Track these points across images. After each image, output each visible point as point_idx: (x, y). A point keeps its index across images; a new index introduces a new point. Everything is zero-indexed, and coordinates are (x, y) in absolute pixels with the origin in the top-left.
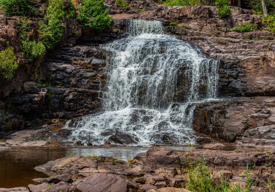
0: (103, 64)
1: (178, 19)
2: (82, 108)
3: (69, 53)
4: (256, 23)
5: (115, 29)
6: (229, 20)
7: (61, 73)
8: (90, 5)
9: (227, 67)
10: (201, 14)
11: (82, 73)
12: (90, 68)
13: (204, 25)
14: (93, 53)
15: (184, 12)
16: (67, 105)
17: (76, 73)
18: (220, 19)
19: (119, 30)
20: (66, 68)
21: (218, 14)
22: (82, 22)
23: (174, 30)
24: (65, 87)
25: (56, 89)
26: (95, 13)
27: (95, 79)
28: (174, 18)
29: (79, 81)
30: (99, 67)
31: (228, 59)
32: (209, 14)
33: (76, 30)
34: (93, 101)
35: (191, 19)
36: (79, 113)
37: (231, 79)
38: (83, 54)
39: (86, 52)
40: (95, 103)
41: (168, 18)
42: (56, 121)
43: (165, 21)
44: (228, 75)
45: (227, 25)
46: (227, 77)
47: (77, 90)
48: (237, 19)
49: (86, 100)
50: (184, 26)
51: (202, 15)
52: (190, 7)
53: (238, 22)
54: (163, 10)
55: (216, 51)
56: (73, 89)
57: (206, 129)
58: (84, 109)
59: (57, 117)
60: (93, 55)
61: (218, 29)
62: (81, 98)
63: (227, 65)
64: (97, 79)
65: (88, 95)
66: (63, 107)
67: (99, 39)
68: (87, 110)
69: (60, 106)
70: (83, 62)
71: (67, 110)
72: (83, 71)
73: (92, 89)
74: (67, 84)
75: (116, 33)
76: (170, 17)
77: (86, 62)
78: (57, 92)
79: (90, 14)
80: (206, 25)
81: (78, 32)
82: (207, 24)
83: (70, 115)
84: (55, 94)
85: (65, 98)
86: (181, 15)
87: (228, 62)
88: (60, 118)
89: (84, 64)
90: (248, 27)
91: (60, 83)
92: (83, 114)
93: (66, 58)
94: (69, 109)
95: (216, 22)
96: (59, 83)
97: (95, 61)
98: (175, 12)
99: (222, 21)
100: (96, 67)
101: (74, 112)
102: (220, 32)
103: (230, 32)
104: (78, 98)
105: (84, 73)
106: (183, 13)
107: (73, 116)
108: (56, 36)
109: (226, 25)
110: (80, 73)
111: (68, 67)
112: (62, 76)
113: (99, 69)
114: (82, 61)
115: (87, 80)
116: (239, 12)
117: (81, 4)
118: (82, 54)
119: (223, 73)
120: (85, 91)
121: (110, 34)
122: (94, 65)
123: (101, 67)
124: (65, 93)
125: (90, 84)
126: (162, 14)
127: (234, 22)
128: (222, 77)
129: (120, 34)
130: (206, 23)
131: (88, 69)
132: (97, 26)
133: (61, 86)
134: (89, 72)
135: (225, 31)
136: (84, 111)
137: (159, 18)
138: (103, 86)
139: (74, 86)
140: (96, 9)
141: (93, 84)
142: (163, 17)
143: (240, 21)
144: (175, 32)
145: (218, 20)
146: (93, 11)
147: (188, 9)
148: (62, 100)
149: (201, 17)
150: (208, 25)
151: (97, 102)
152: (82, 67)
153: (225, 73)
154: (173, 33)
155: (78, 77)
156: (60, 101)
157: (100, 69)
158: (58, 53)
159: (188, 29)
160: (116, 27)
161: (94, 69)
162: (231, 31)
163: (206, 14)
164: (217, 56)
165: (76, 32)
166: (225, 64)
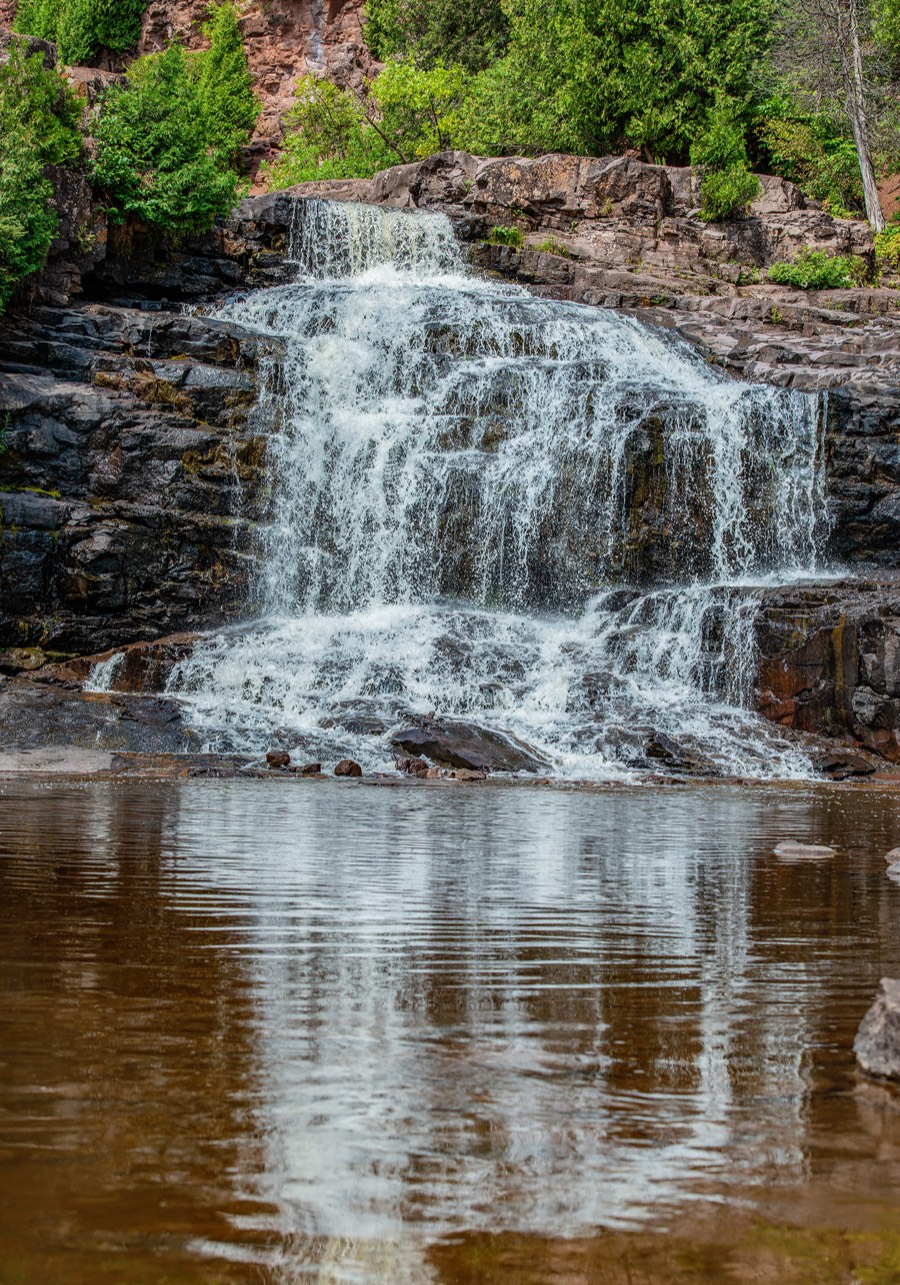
0: (244, 393)
1: (528, 211)
2: (151, 602)
3: (71, 335)
4: (862, 255)
5: (235, 239)
6: (748, 233)
7: (47, 425)
8: (144, 116)
9: (867, 426)
10: (627, 195)
11: (148, 431)
12: (180, 407)
13: (646, 246)
14: (185, 336)
15: (549, 184)
16: (80, 581)
17: (121, 427)
18: (711, 222)
19: (256, 248)
20: (70, 400)
21: (699, 201)
22: (110, 192)
23: (515, 260)
24: (63, 494)
25: (27, 504)
26: (174, 154)
27: (211, 462)
28: (508, 207)
29: (133, 468)
30: (225, 407)
31: (864, 388)
32: (661, 199)
33: (83, 229)
34: (202, 570)
35: (579, 214)
36: (137, 622)
37: (882, 484)
38: (140, 342)
39: (154, 332)
40: (214, 576)
41: (481, 206)
42: (28, 657)
43: (469, 215)
44: (873, 462)
45: (741, 254)
46: (867, 471)
47: (126, 510)
48: (780, 230)
49: (167, 560)
50: (555, 247)
51: (633, 198)
52: (576, 161)
53: (787, 241)
54: (453, 167)
55: (777, 354)
56: (104, 504)
57: (829, 711)
58: (159, 602)
59: (32, 639)
60: (186, 348)
61: (706, 266)
62: (145, 551)
63: (863, 417)
64: (219, 464)
65: (182, 537)
66: (62, 591)
67: (175, 283)
68: (177, 609)
69: (45, 586)
70: (145, 379)
71: (77, 606)
72: (152, 422)
73: (201, 509)
74: (74, 482)
75: (242, 259)
76: (490, 199)
77: (162, 375)
78: (32, 517)
79: (147, 158)
80: (655, 248)
81: (94, 239)
82: (657, 243)
83: (94, 630)
84: (25, 525)
85: (70, 546)
86: (537, 194)
87: (871, 405)
88: (45, 648)
89: (150, 385)
90: (833, 268)
91: (41, 475)
92: (159, 627)
93: (59, 354)
94: (91, 604)
95: (694, 239)
96: (36, 476)
97: (206, 375)
98: (512, 177)
99: (722, 234)
100: (207, 405)
101: (116, 617)
102: (716, 280)
103: (754, 287)
104: (136, 552)
105: (159, 432)
106: (545, 188)
107: (109, 636)
108: (30, 244)
109: (734, 255)
110: (137, 429)
111: (83, 396)
112: (52, 442)
113: (223, 413)
114: (138, 375)
115: (172, 465)
116: (786, 201)
117: (98, 107)
118: (135, 338)
119: (848, 455)
120: (168, 517)
121: (212, 264)
122: (200, 394)
123: (235, 404)
124: (71, 522)
125: (189, 482)
126: (450, 186)
127: (770, 240)
128: (844, 475)
129: (259, 264)
130: (655, 236)
131: (171, 410)
132: (173, 218)
133: (45, 488)
134: (181, 426)
135: (736, 279)
136: (164, 613)
137: (437, 201)
138: (251, 495)
139: (109, 491)
140: (177, 137)
141: (204, 485)
142: (456, 200)
143: (795, 241)
144: (518, 268)
145: (702, 229)
146: (162, 145)
147: (564, 171)
148: (60, 554)
149: (632, 210)
150: (665, 246)
151: (224, 576)
152: (143, 403)
153: (856, 455)
154: (510, 273)
155: (131, 449)
156: (44, 562)
157: (228, 413)
158: (16, 332)
159: (575, 257)
160: (239, 232)
161: (199, 415)
162: (756, 282)
163: (649, 197)
164: (792, 377)
165: (83, 236)
166: (851, 412)
